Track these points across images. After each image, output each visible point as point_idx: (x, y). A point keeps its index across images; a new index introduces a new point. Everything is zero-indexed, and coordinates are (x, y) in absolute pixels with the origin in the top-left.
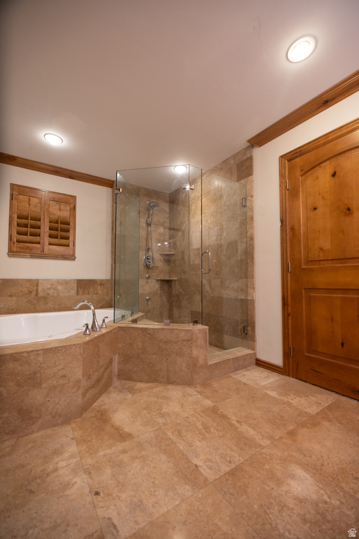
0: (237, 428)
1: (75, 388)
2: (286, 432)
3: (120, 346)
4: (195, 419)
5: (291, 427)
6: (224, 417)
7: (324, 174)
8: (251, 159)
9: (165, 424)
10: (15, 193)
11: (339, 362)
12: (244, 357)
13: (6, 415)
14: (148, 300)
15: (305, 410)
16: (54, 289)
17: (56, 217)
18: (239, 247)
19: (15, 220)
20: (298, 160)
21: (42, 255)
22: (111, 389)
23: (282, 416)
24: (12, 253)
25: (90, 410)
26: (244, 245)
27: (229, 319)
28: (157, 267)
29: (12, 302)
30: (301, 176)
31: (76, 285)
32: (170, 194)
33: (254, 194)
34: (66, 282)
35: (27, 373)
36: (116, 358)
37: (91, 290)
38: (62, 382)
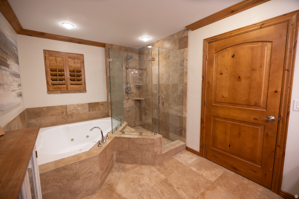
0: (177, 192)
1: (97, 177)
2: (200, 194)
3: (117, 146)
4: (157, 188)
5: (202, 191)
6: (171, 185)
7: (228, 55)
8: (187, 37)
9: (142, 191)
10: (47, 55)
11: (227, 154)
12: (180, 147)
13: (64, 195)
14: (128, 111)
15: (209, 179)
16: (76, 110)
17: (73, 68)
18: (179, 88)
19: (49, 72)
20: (213, 43)
21: (67, 91)
22: (113, 169)
23: (198, 184)
24: (49, 91)
25: (104, 184)
26: (182, 87)
27: (173, 125)
28: (133, 93)
29: (53, 119)
30: (215, 53)
31: (88, 106)
32: (139, 49)
33: (188, 59)
34: (82, 105)
35: (72, 174)
36: (115, 153)
37: (97, 108)
38: (90, 175)
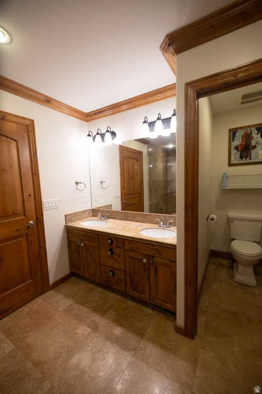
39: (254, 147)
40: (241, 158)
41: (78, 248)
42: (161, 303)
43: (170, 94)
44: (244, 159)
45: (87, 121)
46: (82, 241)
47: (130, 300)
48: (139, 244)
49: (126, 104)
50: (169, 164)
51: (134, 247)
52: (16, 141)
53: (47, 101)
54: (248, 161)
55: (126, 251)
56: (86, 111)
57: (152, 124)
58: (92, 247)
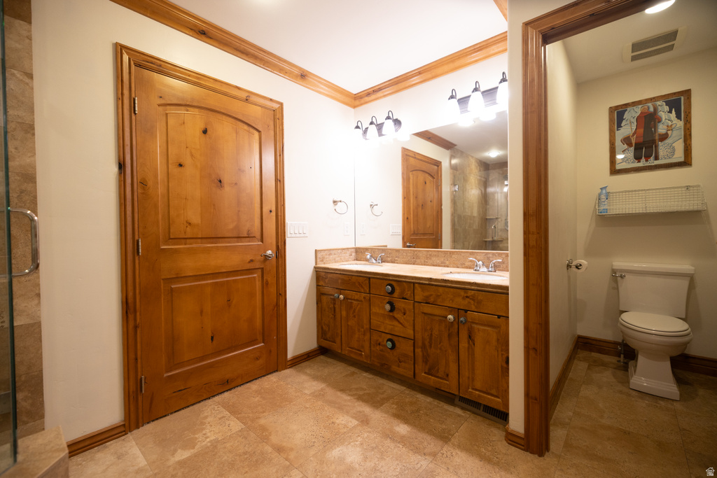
20: (153, 75)
23: (245, 453)
30: (159, 106)
39: (664, 137)
40: (638, 158)
41: (334, 304)
42: (479, 396)
43: (496, 50)
44: (643, 159)
45: (354, 107)
46: (340, 291)
47: (422, 394)
48: (441, 290)
49: (420, 73)
50: (490, 190)
51: (431, 295)
52: (259, 131)
53: (303, 76)
54: (652, 162)
55: (416, 304)
56: (355, 92)
57: (463, 101)
58: (357, 300)
